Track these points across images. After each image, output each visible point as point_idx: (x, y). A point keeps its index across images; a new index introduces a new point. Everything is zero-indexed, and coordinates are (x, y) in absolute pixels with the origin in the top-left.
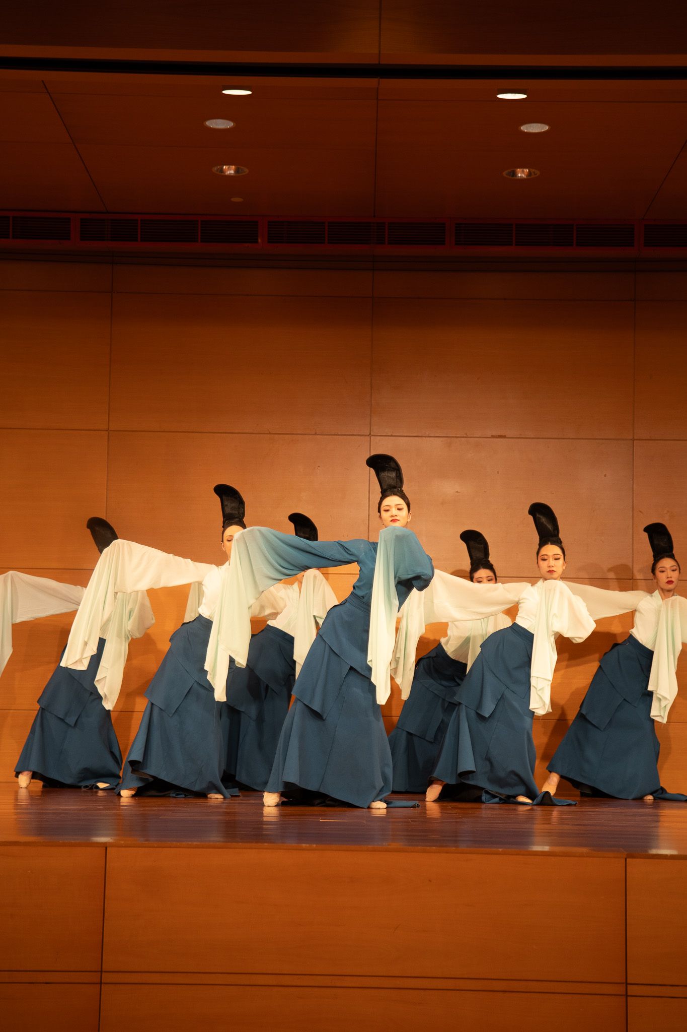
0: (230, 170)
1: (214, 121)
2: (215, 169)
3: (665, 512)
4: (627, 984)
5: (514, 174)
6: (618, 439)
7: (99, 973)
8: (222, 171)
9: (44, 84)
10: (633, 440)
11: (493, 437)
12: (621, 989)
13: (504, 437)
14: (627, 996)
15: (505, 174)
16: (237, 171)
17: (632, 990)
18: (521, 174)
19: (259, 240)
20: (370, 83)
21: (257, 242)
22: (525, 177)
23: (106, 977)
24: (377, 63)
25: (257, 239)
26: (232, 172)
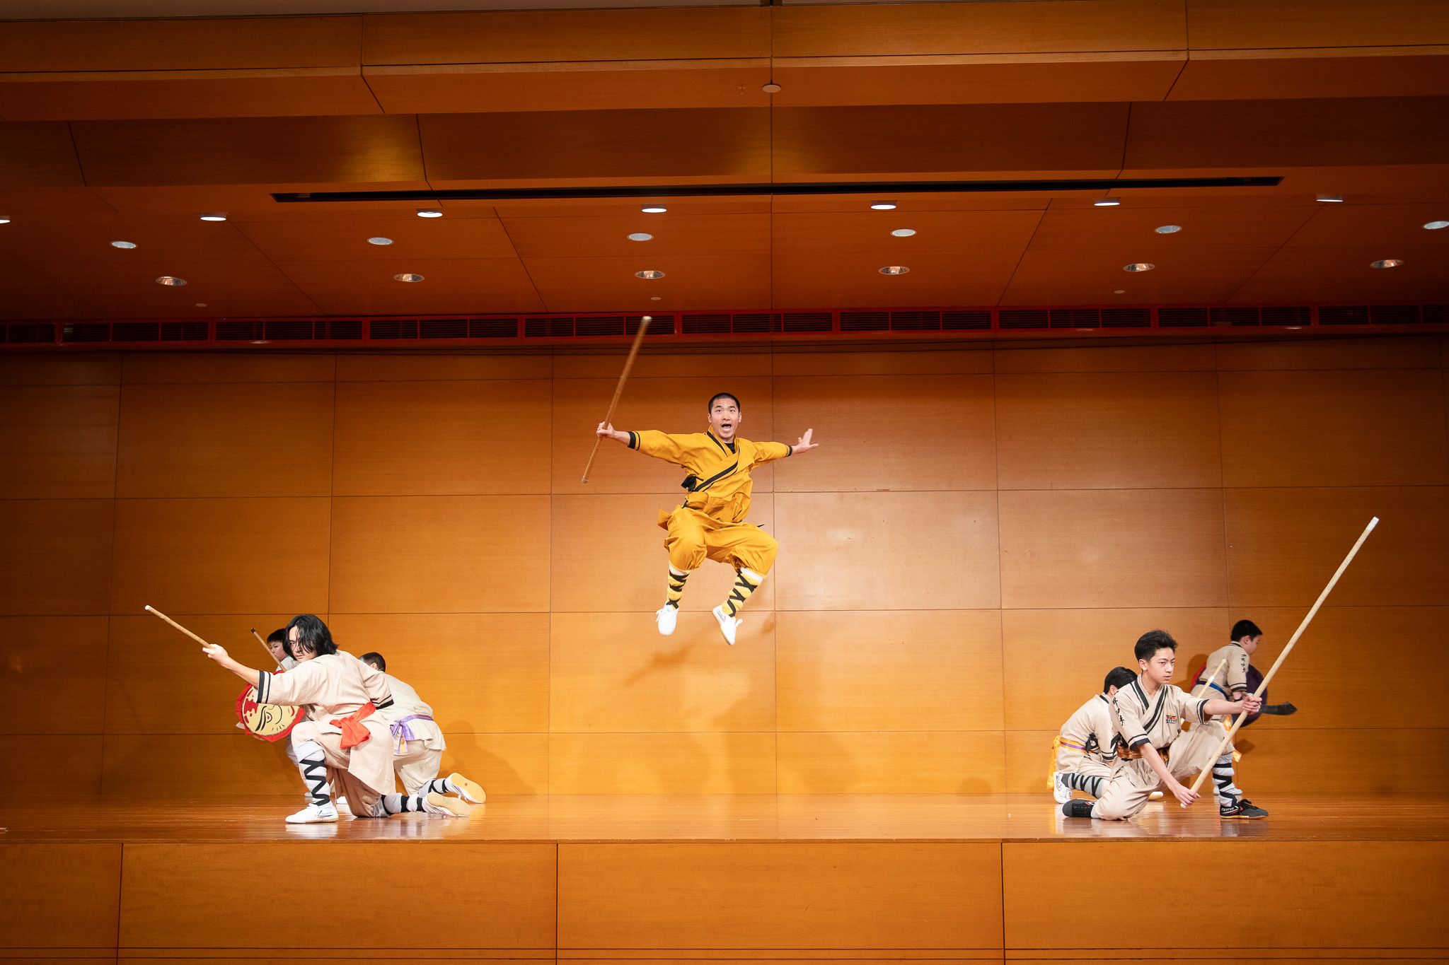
0: (649, 274)
1: (636, 234)
2: (637, 274)
3: (1027, 551)
4: (1005, 949)
5: (887, 271)
6: (984, 491)
7: (555, 951)
8: (643, 275)
9: (495, 210)
10: (998, 490)
11: (878, 491)
12: (1000, 954)
13: (888, 491)
14: (1005, 959)
15: (880, 271)
16: (655, 275)
17: (1009, 954)
18: (895, 270)
19: (675, 332)
20: (765, 198)
21: (673, 333)
22: (898, 273)
23: (561, 954)
24: (770, 182)
25: (674, 331)
26: (651, 276)
